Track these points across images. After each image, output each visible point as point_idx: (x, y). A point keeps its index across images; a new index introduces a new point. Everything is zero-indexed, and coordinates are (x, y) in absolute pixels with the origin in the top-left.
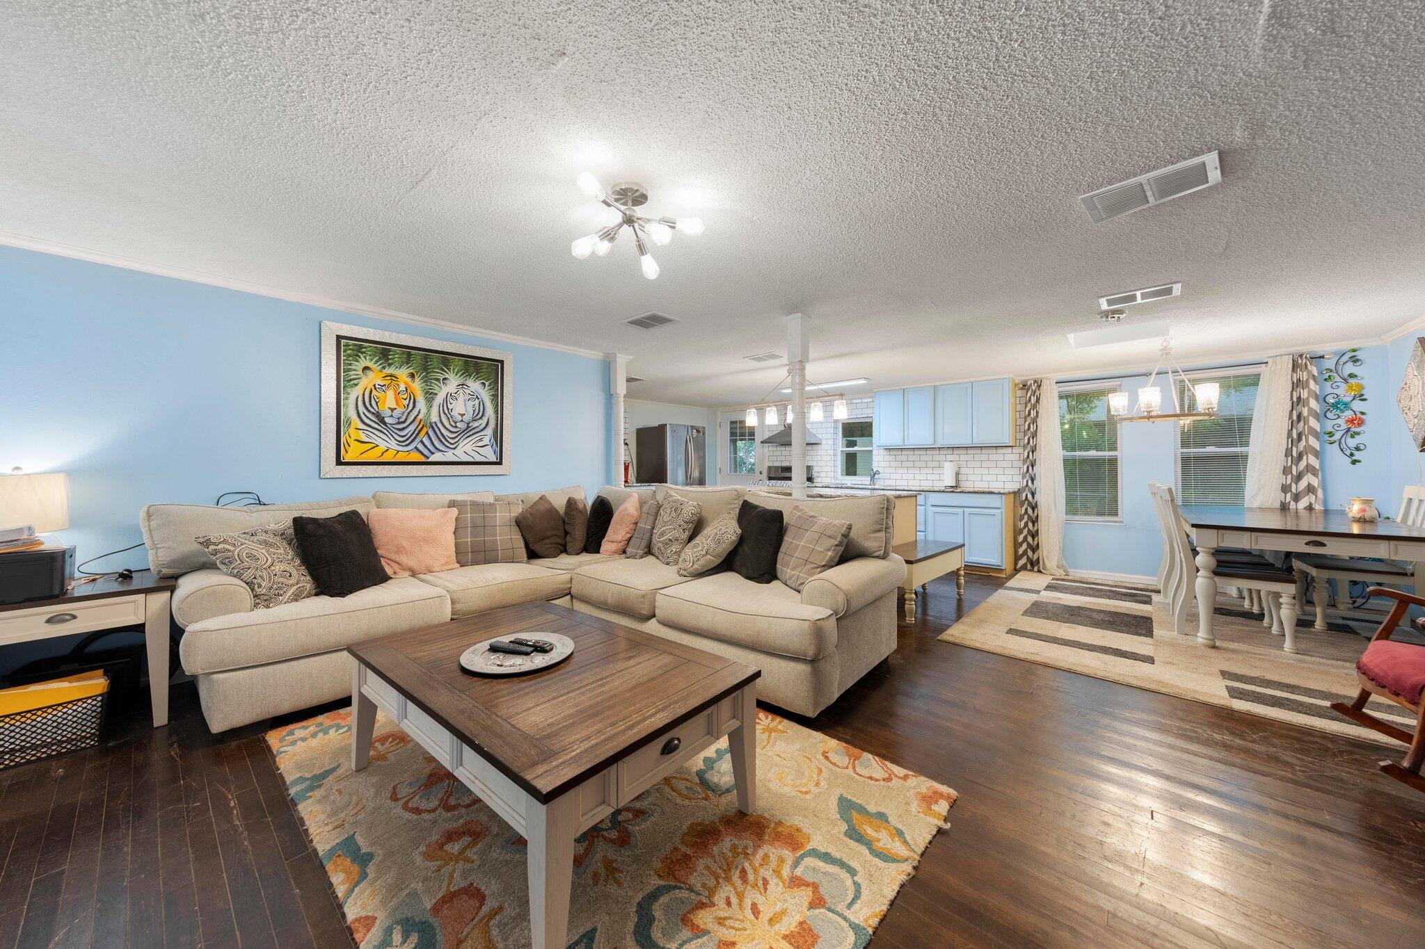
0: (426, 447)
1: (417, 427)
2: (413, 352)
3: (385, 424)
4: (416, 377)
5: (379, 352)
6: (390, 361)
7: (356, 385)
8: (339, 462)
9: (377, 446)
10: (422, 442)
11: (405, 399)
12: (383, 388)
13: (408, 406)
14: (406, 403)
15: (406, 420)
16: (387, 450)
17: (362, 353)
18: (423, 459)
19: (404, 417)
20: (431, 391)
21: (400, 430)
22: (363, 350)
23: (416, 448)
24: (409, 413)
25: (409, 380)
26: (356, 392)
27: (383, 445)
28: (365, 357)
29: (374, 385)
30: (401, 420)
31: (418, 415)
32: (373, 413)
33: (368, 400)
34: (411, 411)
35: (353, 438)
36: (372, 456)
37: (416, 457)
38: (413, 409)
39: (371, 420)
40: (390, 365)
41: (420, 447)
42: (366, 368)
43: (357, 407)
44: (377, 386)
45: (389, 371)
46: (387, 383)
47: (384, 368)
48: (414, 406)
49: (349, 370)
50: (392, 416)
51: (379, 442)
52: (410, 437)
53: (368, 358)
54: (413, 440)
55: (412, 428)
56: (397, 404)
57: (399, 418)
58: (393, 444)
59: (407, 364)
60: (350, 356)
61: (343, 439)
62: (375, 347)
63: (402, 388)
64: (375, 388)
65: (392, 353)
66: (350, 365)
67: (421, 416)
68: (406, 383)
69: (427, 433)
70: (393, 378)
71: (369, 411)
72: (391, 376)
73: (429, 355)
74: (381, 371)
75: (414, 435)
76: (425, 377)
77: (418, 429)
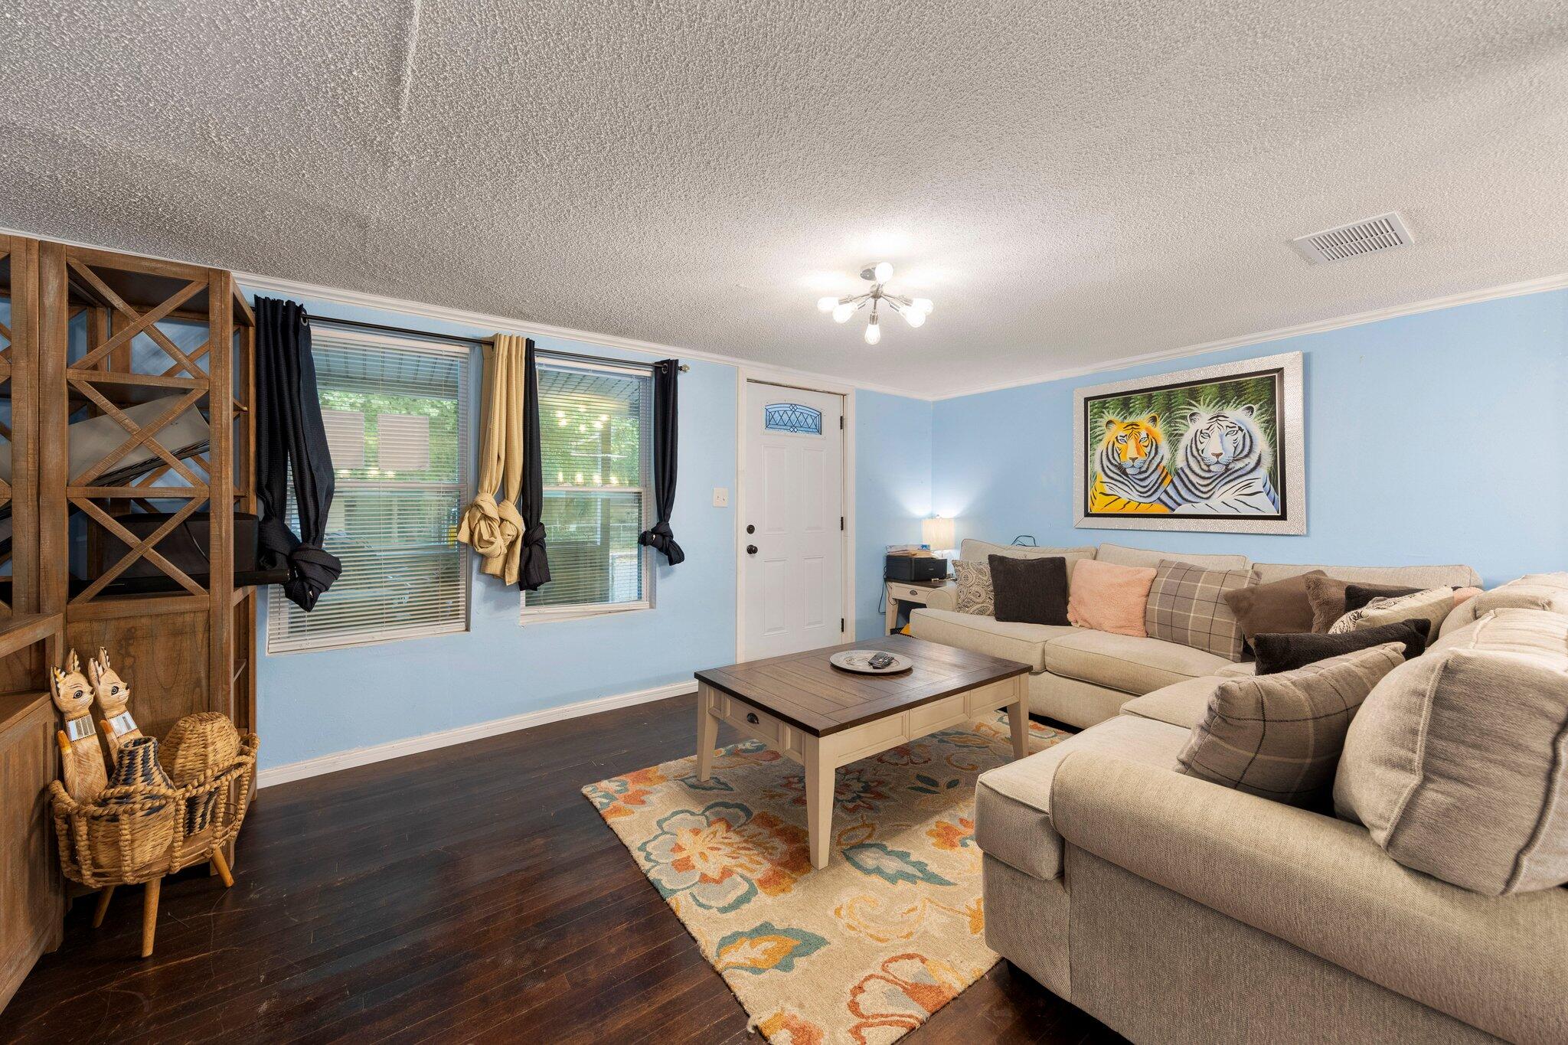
0: (1171, 497)
1: (1160, 475)
2: (1154, 393)
3: (1126, 475)
4: (1158, 420)
5: (1120, 403)
6: (1131, 410)
7: (1101, 440)
8: (1087, 515)
9: (1120, 498)
10: (1166, 492)
11: (1146, 447)
12: (1125, 438)
13: (1149, 453)
14: (1147, 450)
15: (1148, 469)
16: (1129, 502)
17: (1105, 408)
18: (1168, 512)
19: (1146, 466)
20: (1176, 432)
21: (1141, 480)
22: (1107, 405)
23: (1159, 498)
24: (1151, 461)
25: (1150, 425)
26: (1101, 447)
27: (1125, 497)
28: (1108, 412)
29: (1117, 438)
30: (1144, 469)
31: (1160, 462)
32: (1116, 466)
33: (1112, 454)
34: (1153, 458)
35: (1098, 491)
36: (1115, 508)
37: (1160, 509)
38: (1155, 456)
39: (1114, 472)
40: (1131, 414)
41: (1164, 497)
42: (1110, 422)
43: (1102, 461)
44: (1119, 438)
45: (1130, 420)
46: (1128, 432)
47: (1125, 418)
48: (1156, 453)
49: (1095, 428)
50: (1133, 466)
51: (1121, 493)
52: (1152, 487)
53: (1111, 412)
54: (1156, 491)
55: (1154, 477)
56: (1139, 453)
57: (1140, 468)
58: (1135, 496)
59: (1149, 407)
60: (1096, 414)
61: (1090, 493)
62: (1118, 399)
63: (1144, 434)
64: (1117, 440)
65: (1133, 400)
66: (1096, 422)
67: (1164, 463)
68: (1147, 429)
69: (1172, 481)
70: (1134, 426)
71: (1112, 464)
72: (1132, 425)
73: (1172, 391)
74: (1122, 422)
75: (1157, 485)
76: (1168, 417)
77: (1161, 478)
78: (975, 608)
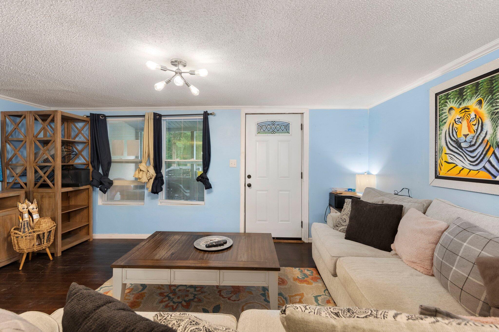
0: (493, 166)
1: (485, 148)
2: (480, 80)
3: (461, 147)
4: (483, 102)
5: (457, 93)
6: (464, 97)
7: (445, 123)
8: (437, 177)
9: (457, 165)
10: (489, 161)
11: (475, 125)
12: (460, 120)
13: (477, 130)
14: (475, 128)
15: (476, 143)
16: (463, 169)
17: (448, 99)
18: (491, 178)
19: (474, 141)
20: (497, 111)
21: (471, 152)
22: (449, 96)
23: (484, 167)
24: (478, 136)
25: (477, 107)
26: (445, 128)
27: (460, 165)
28: (450, 101)
29: (455, 120)
30: (473, 143)
31: (485, 137)
32: (454, 141)
33: (453, 130)
34: (479, 134)
35: (444, 160)
36: (454, 173)
37: (484, 176)
38: (481, 132)
39: (453, 146)
40: (464, 100)
41: (488, 166)
42: (451, 109)
43: (446, 138)
44: (457, 120)
45: (464, 105)
46: (462, 115)
47: (460, 104)
48: (482, 130)
49: (442, 114)
50: (465, 141)
51: (458, 162)
52: (479, 157)
53: (451, 101)
54: (482, 160)
55: (480, 149)
56: (469, 131)
57: (470, 142)
58: (467, 164)
59: (476, 93)
60: (442, 104)
61: (439, 162)
62: (456, 91)
63: (473, 116)
64: (455, 122)
65: (465, 90)
66: (442, 110)
67: (488, 138)
68: (475, 111)
69: (494, 153)
70: (466, 110)
71: (452, 140)
72: (465, 109)
73: (493, 77)
74: (459, 108)
75: (482, 156)
76: (490, 99)
77: (486, 150)
78: (341, 228)
